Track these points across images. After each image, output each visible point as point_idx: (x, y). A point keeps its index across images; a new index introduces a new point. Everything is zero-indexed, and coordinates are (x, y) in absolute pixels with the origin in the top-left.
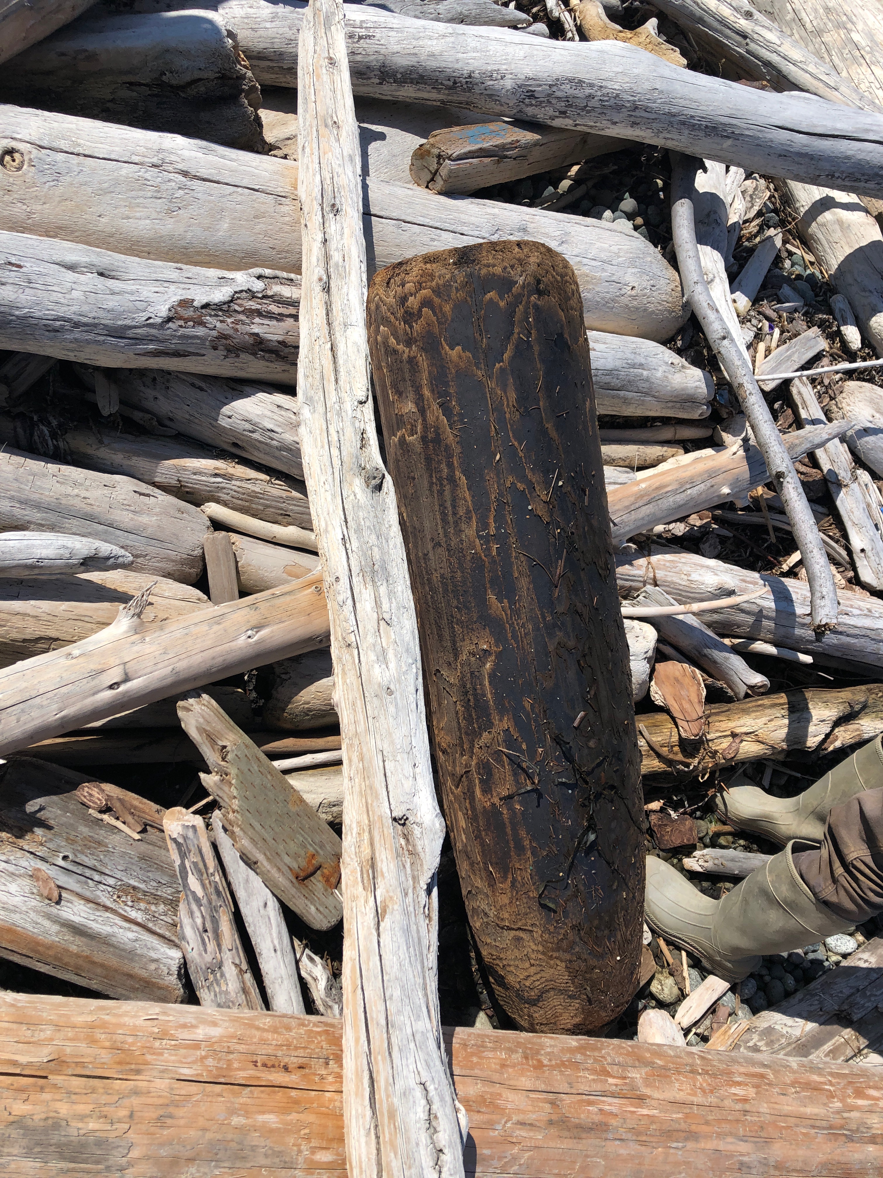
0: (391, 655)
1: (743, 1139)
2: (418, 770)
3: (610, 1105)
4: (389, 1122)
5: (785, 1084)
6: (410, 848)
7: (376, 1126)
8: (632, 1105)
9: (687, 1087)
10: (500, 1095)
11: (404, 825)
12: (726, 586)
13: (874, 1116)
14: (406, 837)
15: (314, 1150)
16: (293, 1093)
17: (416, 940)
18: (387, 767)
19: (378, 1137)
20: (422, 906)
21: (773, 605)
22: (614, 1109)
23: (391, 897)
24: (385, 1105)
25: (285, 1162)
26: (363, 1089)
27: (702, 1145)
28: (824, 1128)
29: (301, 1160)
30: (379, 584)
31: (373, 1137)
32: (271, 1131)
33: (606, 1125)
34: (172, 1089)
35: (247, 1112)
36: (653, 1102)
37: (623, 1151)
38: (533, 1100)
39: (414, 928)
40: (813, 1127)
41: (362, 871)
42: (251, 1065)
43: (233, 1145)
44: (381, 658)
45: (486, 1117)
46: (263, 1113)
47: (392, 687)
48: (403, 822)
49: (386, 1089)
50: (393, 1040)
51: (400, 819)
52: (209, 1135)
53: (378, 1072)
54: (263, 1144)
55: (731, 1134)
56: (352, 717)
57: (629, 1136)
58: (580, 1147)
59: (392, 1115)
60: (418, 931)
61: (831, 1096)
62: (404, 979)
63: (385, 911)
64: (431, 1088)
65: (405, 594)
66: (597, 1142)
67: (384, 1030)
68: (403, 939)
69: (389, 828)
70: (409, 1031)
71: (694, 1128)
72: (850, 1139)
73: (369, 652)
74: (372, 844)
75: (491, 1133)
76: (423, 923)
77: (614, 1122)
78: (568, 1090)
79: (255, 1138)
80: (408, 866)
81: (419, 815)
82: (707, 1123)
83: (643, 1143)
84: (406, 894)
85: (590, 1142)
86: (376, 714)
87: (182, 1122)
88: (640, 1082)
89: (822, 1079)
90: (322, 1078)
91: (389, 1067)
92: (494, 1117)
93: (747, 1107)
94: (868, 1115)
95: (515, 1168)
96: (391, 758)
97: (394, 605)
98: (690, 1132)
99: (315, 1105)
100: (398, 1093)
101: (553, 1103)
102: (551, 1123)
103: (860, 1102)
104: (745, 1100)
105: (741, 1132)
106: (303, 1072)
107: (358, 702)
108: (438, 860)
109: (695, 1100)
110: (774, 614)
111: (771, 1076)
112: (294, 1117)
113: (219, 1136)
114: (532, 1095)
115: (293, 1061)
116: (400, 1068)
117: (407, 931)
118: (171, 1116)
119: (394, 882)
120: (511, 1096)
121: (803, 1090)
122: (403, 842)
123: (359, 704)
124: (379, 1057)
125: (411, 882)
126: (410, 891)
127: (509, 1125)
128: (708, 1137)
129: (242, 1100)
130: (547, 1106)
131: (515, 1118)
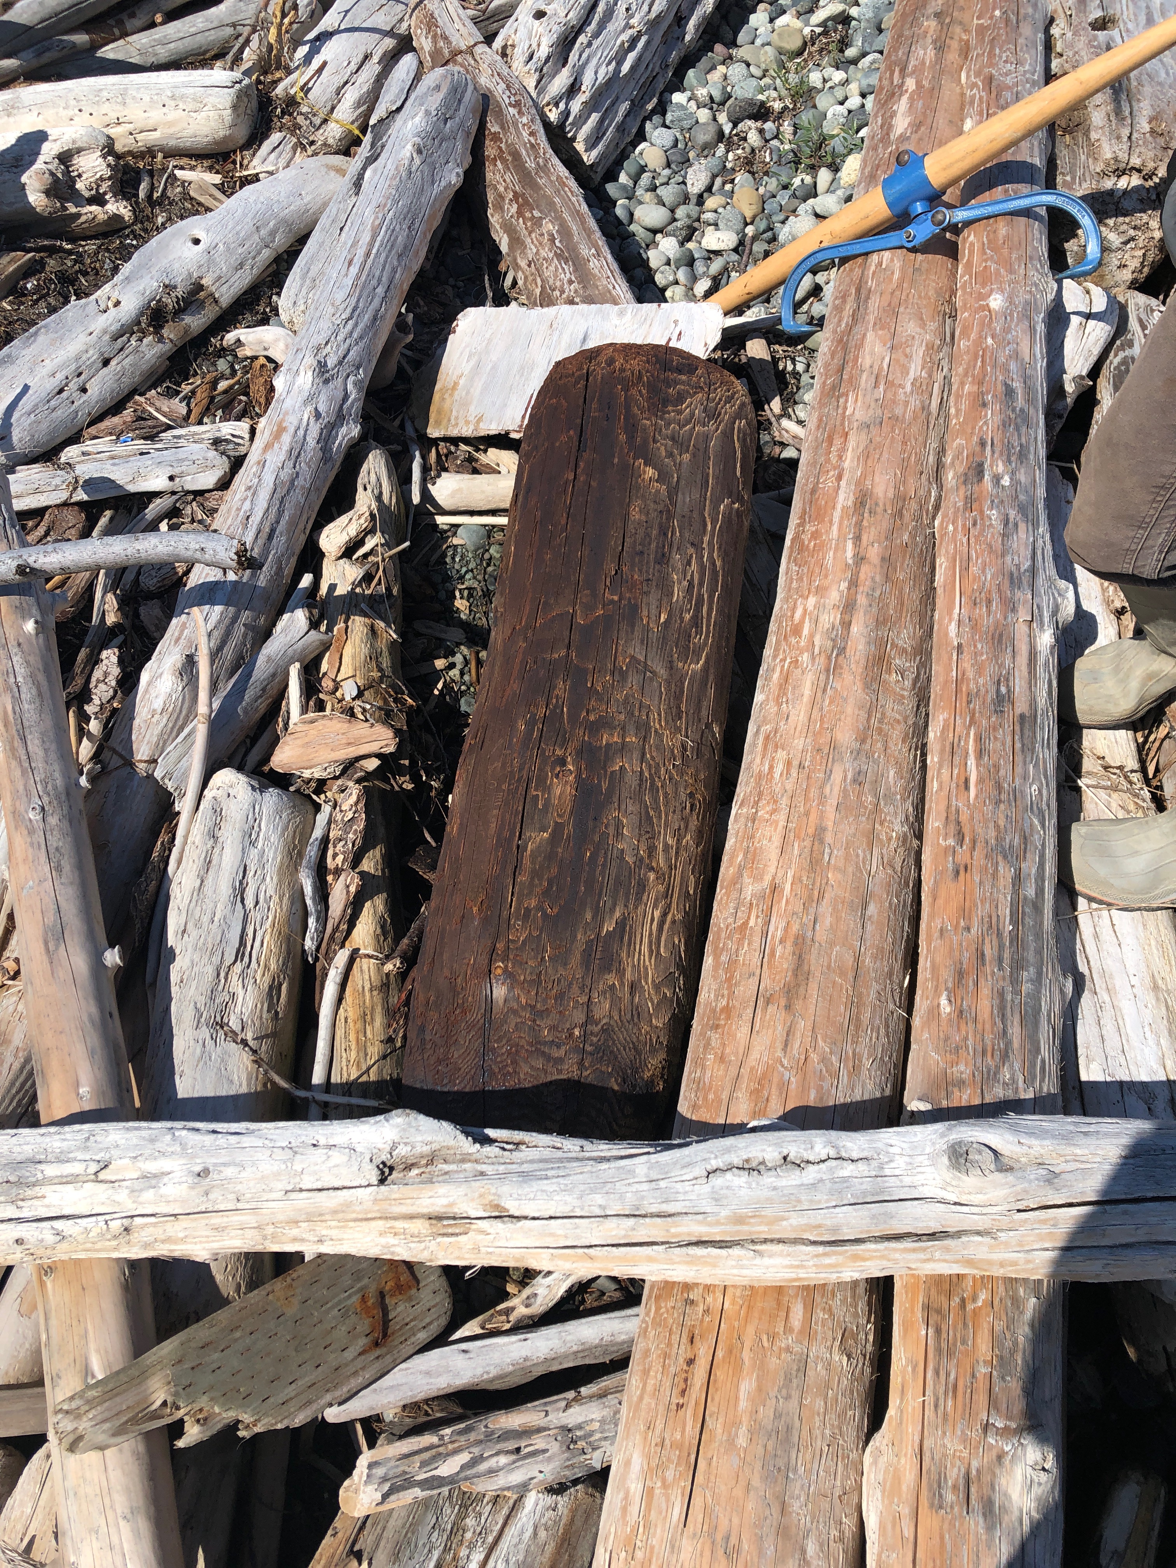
0: (152, 1167)
1: (828, 774)
2: (322, 1142)
3: (777, 929)
4: (748, 1224)
5: (777, 714)
6: (424, 1162)
7: (753, 1242)
8: (779, 902)
9: (768, 831)
10: (752, 1069)
11: (391, 1169)
12: (179, 665)
13: (821, 619)
14: (409, 1167)
15: (788, 1330)
16: (720, 1354)
17: (541, 1165)
18: (309, 1187)
19: (765, 1241)
20: (501, 1152)
21: (218, 609)
22: (782, 925)
23: (481, 1196)
24: (728, 1228)
25: (798, 1370)
26: (709, 1255)
27: (830, 824)
28: (828, 678)
29: (797, 1349)
30: (40, 1176)
31: (763, 1247)
32: (760, 1389)
33: (797, 937)
34: (695, 1535)
35: (734, 1423)
36: (779, 875)
37: (828, 921)
38: (762, 1026)
39: (526, 1167)
40: (824, 691)
41: (444, 1235)
42: (681, 1413)
43: (770, 1445)
44: (153, 1182)
45: (773, 1090)
46: (737, 1398)
47: (198, 1169)
48: (387, 1170)
49: (710, 1224)
50: (654, 1209)
51: (383, 1173)
52: (756, 1482)
53: (689, 1234)
54: (774, 1401)
55: (822, 787)
56: (234, 1233)
57: (812, 911)
58: (818, 974)
59: (740, 1220)
60: (532, 1162)
61: (795, 662)
62: (582, 1187)
63: (497, 1207)
64: (714, 1164)
65: (68, 1136)
66: (814, 951)
67: (641, 1221)
68: (534, 1183)
69: (391, 1191)
70: (645, 1187)
71: (811, 831)
72: (842, 651)
73: (141, 1199)
74: (412, 1217)
75: (793, 1086)
76: (525, 1153)
77: (795, 928)
78: (757, 979)
79: (766, 1413)
80: (446, 1167)
81: (381, 1146)
82: (807, 814)
83: (821, 896)
84: (482, 1174)
85: (815, 961)
86: (232, 1196)
87: (736, 1521)
88: (758, 887)
89: (778, 669)
90: (707, 1311)
91: (686, 1218)
92: (775, 1080)
93: (795, 763)
94: (820, 625)
95: (834, 1059)
96: (297, 1179)
97: (80, 1156)
98: (814, 836)
99: (736, 1324)
100: (715, 1209)
101: (768, 1002)
102: (788, 1007)
103: (806, 631)
104: (789, 763)
105: (822, 775)
106: (697, 1339)
107: (213, 1221)
108: (445, 1124)
109: (782, 823)
110: (231, 609)
111: (768, 727)
112: (746, 1355)
113: (758, 1465)
114: (757, 1027)
115: (684, 1352)
116: (687, 1203)
117: (526, 1176)
118: (727, 1538)
119: (462, 1190)
120: (755, 1055)
121: (785, 694)
122: (415, 1172)
123: (216, 1220)
124: (673, 1230)
125: (467, 1166)
126: (480, 1167)
127: (785, 1062)
128: (822, 816)
129: (719, 1431)
130: (771, 1009)
131: (779, 1053)
